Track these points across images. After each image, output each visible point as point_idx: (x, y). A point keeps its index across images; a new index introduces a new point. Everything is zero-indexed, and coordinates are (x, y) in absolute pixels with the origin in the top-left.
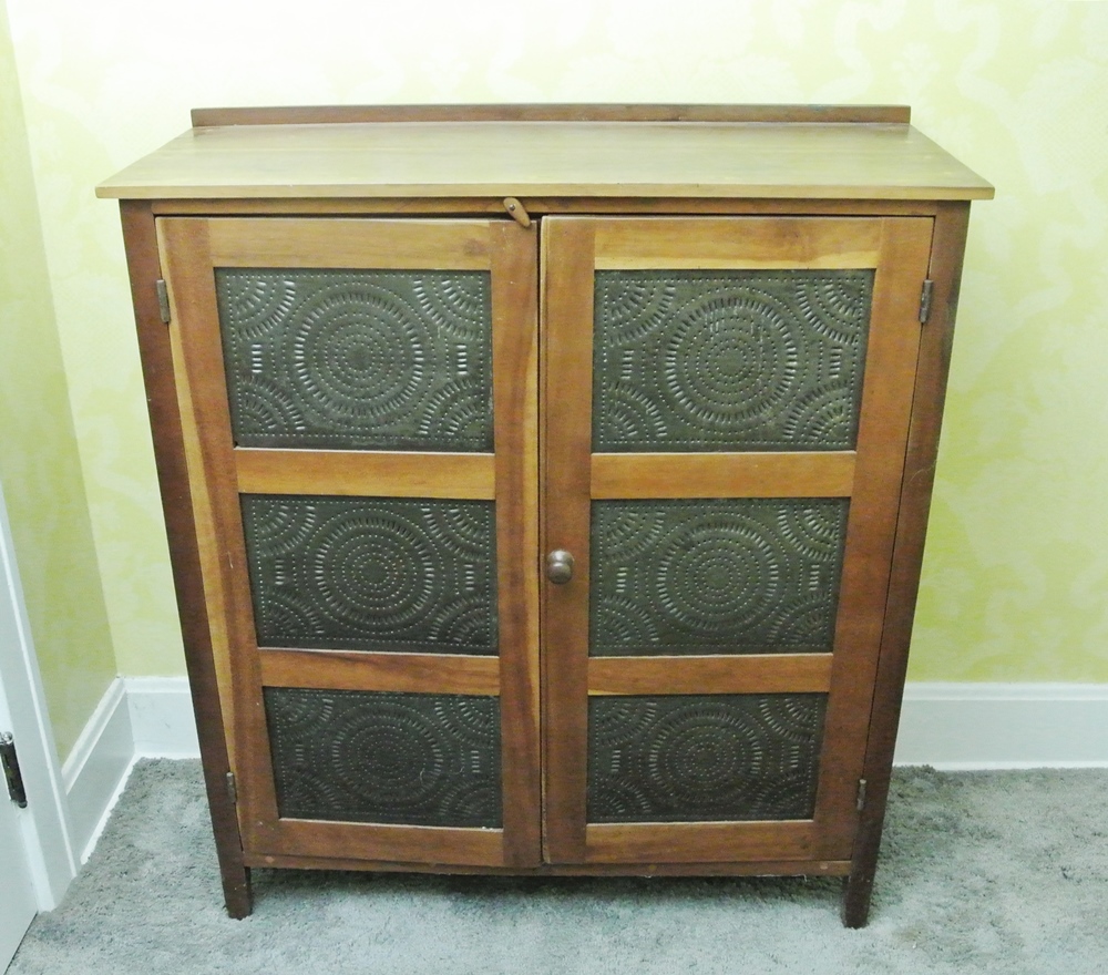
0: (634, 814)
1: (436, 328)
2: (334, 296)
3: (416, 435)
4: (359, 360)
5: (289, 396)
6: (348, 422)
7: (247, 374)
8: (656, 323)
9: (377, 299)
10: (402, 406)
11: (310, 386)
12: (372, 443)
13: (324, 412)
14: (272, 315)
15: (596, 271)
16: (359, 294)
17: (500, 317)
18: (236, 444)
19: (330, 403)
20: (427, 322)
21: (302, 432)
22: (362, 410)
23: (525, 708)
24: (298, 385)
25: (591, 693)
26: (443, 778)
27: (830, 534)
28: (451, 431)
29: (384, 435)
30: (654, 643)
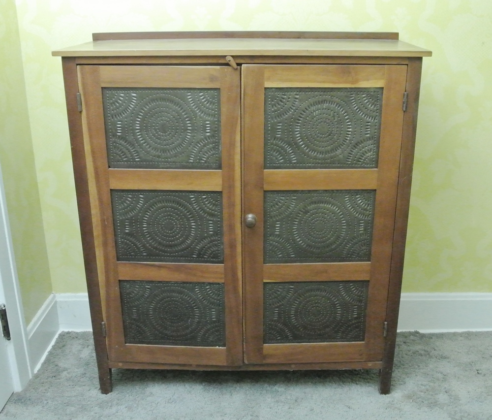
0: (285, 339)
1: (197, 114)
2: (153, 100)
3: (188, 162)
4: (164, 129)
5: (133, 145)
6: (159, 157)
7: (114, 135)
8: (290, 111)
9: (172, 101)
10: (182, 149)
11: (142, 140)
12: (168, 166)
13: (148, 153)
14: (126, 109)
15: (265, 88)
16: (164, 99)
17: (224, 109)
18: (109, 167)
19: (151, 148)
20: (193, 111)
21: (138, 161)
22: (164, 151)
23: (235, 289)
24: (137, 140)
25: (265, 281)
26: (199, 322)
27: (368, 206)
28: (203, 160)
29: (174, 162)
30: (292, 257)
